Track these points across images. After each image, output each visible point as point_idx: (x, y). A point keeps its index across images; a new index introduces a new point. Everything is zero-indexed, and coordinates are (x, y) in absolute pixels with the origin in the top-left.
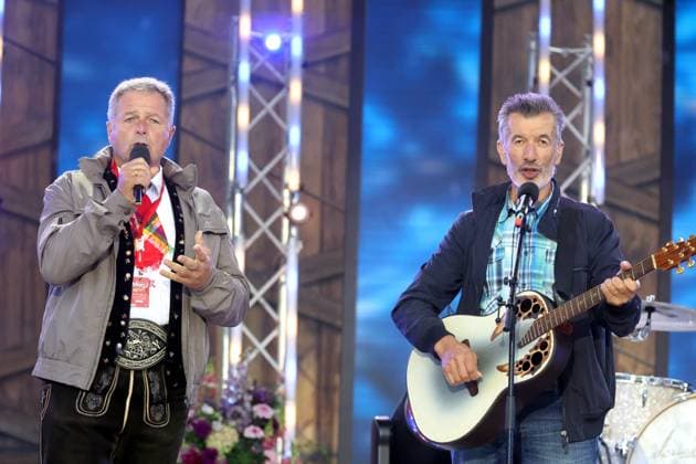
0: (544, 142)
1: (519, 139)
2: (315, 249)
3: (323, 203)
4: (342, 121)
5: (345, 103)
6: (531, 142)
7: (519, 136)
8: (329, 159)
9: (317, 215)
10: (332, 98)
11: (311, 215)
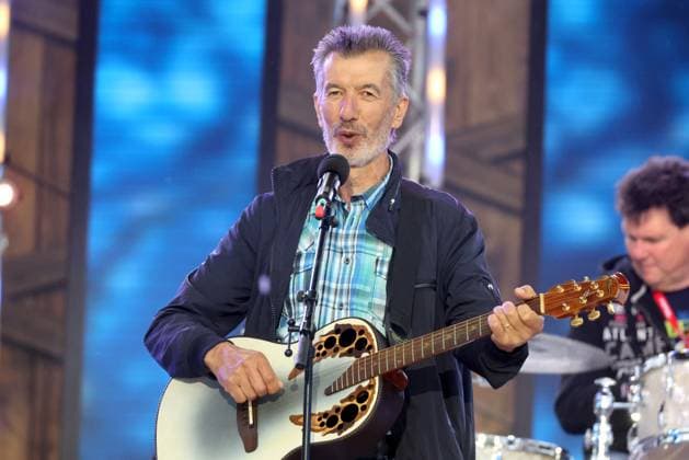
0: (369, 94)
1: (335, 90)
2: (26, 245)
3: (40, 183)
4: (68, 59)
5: (71, 33)
6: (351, 92)
7: (335, 86)
8: (50, 115)
9: (30, 197)
10: (53, 26)
11: (20, 197)
